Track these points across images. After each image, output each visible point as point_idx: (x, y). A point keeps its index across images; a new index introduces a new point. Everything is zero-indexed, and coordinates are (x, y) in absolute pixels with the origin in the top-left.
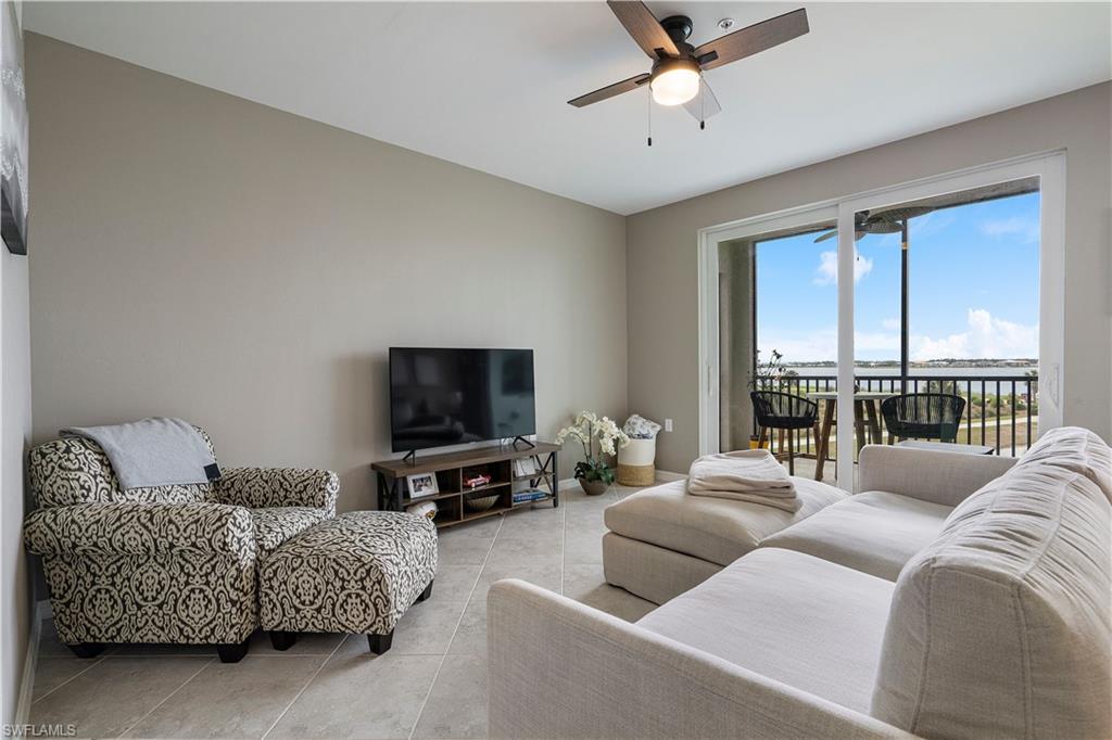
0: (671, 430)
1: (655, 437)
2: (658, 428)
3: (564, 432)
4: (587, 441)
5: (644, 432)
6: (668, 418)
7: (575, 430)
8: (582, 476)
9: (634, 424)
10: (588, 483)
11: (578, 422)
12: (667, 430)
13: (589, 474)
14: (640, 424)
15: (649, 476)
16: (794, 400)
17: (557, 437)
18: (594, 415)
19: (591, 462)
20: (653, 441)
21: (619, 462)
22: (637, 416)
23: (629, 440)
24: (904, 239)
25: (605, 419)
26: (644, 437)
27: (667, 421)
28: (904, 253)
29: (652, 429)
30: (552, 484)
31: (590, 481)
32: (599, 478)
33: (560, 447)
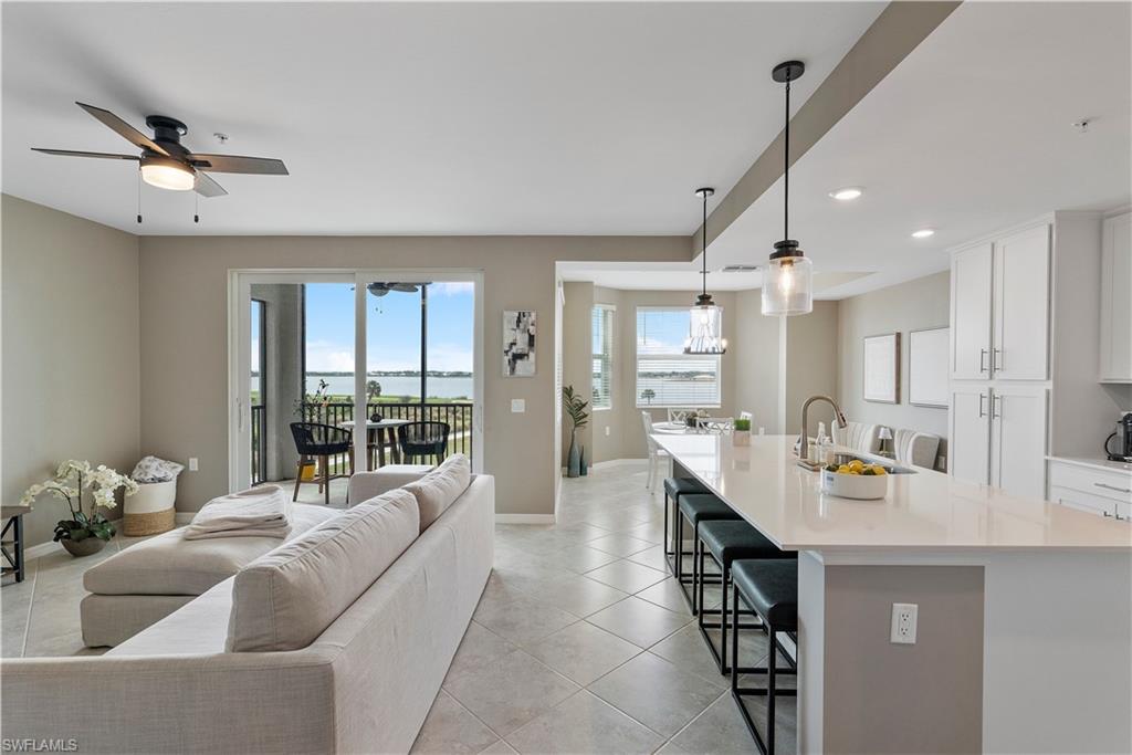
0: (196, 469)
1: (175, 479)
2: (180, 468)
3: (37, 489)
4: (74, 494)
5: (161, 475)
6: (193, 457)
7: (55, 485)
8: (66, 537)
9: (147, 467)
10: (76, 544)
11: (60, 472)
12: (191, 469)
13: (76, 534)
14: (153, 466)
15: (169, 521)
16: (331, 430)
17: (25, 495)
18: (86, 463)
19: (80, 518)
20: (173, 484)
21: (125, 511)
22: (152, 457)
23: (138, 486)
24: (424, 297)
25: (102, 468)
26: (160, 480)
27: (191, 460)
28: (424, 307)
29: (171, 471)
30: (13, 555)
31: (78, 540)
32: (92, 534)
33: (27, 510)
